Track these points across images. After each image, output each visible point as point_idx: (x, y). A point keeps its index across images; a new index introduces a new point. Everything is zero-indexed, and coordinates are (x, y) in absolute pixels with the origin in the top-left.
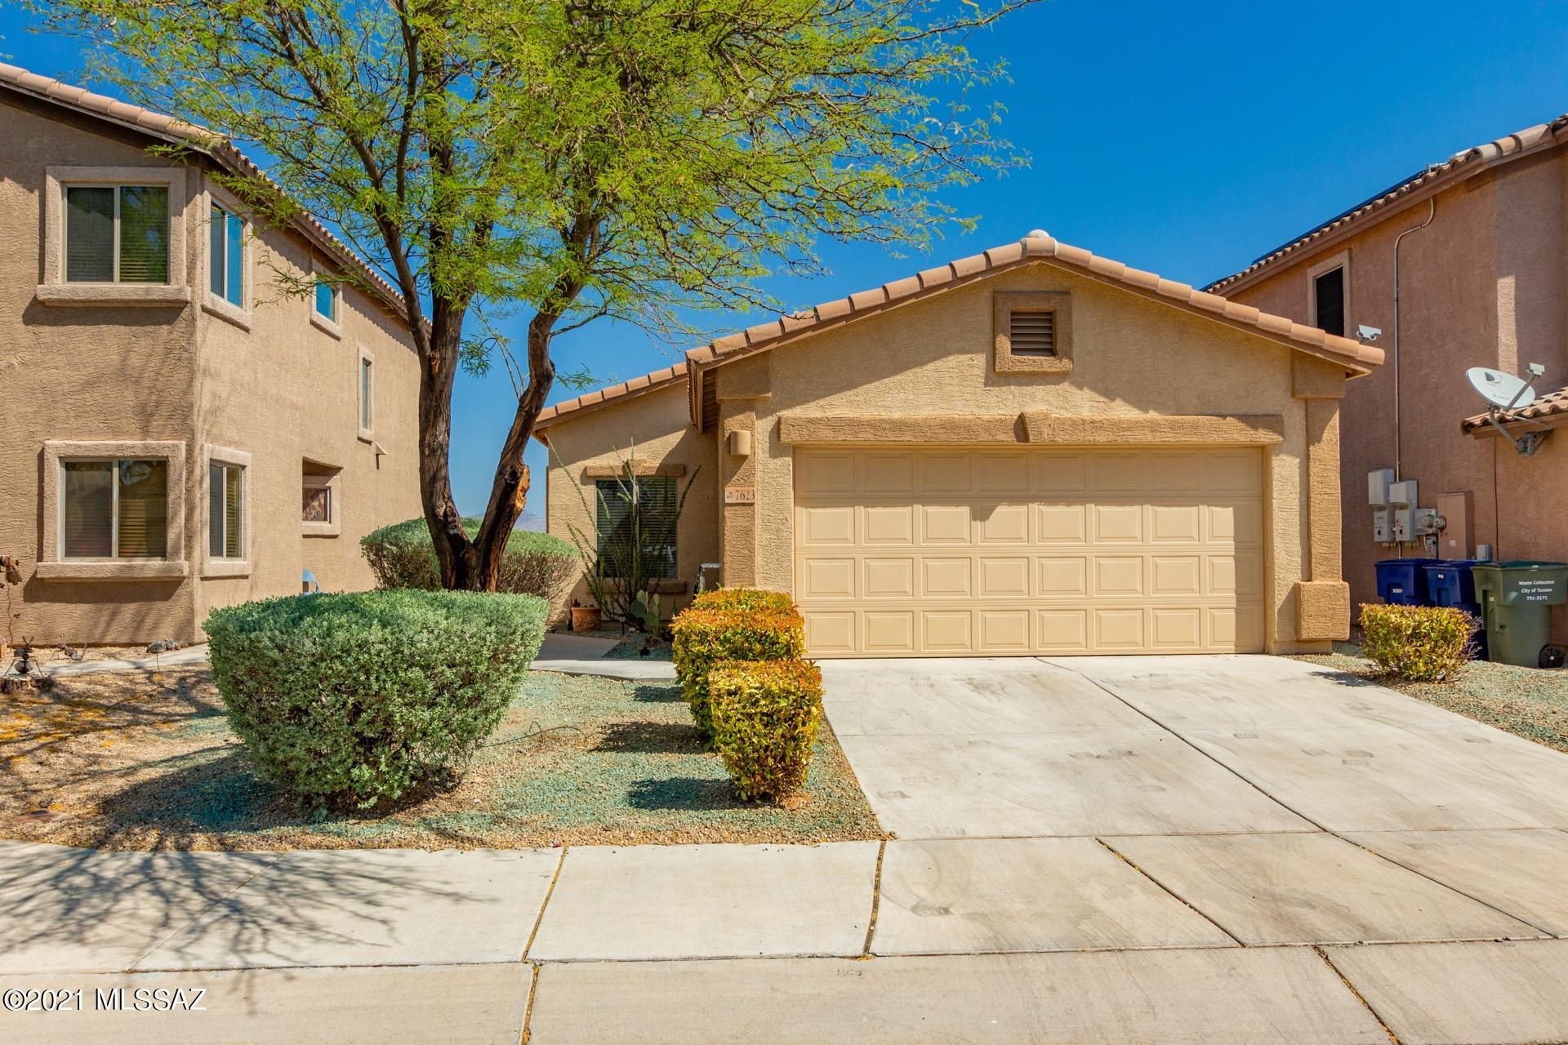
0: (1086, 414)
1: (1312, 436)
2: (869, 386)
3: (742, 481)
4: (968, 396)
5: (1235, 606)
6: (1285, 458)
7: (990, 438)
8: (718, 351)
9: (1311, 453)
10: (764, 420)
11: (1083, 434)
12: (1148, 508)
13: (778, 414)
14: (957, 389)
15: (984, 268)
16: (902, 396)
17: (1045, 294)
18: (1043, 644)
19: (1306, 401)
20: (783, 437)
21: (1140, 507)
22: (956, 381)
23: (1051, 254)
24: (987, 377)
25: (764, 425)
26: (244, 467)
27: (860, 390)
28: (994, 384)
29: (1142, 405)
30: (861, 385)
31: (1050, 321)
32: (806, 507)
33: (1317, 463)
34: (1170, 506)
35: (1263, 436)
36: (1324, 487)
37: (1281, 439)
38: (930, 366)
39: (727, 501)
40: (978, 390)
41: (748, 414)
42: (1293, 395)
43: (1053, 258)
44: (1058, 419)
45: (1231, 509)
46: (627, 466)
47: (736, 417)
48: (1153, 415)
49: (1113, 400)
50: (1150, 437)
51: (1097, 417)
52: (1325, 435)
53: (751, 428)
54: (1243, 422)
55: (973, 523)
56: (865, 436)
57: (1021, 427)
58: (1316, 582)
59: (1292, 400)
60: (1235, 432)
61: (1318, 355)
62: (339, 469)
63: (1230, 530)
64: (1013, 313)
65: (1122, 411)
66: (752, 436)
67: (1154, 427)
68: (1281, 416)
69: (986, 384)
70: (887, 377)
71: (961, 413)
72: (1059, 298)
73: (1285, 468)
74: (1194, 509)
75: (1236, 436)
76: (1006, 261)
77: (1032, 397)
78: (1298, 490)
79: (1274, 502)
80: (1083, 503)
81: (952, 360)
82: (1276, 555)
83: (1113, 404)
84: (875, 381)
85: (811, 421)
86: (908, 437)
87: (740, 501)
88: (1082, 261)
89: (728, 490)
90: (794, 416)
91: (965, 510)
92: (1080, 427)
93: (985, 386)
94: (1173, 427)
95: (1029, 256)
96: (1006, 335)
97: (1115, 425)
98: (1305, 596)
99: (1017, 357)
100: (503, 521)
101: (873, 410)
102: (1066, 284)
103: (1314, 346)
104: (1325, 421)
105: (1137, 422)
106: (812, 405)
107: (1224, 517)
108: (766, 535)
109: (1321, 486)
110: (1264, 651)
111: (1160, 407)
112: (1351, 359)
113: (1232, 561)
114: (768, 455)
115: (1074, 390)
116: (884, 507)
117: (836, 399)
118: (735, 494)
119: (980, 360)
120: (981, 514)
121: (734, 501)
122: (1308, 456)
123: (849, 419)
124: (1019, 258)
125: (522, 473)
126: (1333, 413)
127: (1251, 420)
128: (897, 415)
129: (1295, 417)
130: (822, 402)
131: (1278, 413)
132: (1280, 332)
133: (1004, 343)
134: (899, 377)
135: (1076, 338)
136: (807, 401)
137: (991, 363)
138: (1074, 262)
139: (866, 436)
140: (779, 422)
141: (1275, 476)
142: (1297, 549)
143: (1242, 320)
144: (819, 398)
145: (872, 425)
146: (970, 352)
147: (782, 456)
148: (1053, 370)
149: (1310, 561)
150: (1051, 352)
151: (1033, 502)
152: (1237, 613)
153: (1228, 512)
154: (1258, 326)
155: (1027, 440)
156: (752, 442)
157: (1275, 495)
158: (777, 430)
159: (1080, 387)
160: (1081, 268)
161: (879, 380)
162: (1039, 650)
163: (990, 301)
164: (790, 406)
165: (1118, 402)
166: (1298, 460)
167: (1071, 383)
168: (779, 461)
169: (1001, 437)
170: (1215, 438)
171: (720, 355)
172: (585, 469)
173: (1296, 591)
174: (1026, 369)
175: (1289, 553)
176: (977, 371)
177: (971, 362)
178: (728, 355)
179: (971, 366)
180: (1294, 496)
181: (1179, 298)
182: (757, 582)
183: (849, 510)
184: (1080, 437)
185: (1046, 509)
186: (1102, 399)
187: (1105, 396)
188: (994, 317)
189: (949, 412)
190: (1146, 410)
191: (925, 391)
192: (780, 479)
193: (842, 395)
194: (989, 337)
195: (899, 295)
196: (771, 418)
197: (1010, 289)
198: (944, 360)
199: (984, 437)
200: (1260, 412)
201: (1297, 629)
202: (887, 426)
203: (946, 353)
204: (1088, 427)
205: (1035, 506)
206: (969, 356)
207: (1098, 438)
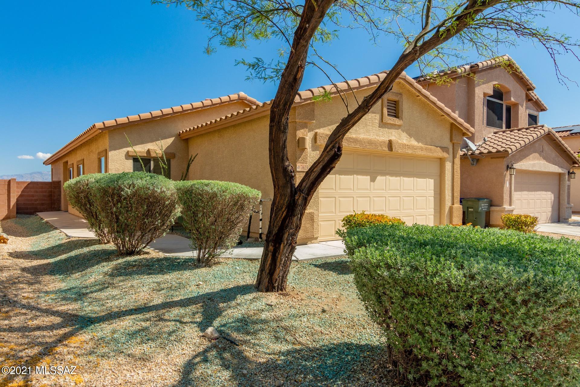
0: (405, 142)
1: (454, 156)
3: (303, 161)
4: (374, 131)
5: (434, 214)
6: (448, 163)
7: (381, 149)
8: (303, 97)
9: (454, 161)
11: (405, 150)
12: (415, 179)
13: (315, 131)
14: (371, 127)
19: (453, 144)
20: (318, 141)
22: (370, 124)
24: (379, 124)
25: (311, 135)
28: (381, 127)
29: (418, 140)
31: (397, 105)
33: (455, 166)
34: (420, 178)
35: (445, 155)
37: (448, 156)
39: (298, 170)
40: (377, 129)
41: (305, 129)
42: (451, 141)
43: (405, 79)
44: (399, 143)
45: (433, 180)
46: (148, 152)
47: (301, 130)
48: (420, 144)
49: (411, 138)
50: (421, 153)
51: (408, 143)
52: (458, 156)
53: (307, 136)
54: (441, 149)
55: (371, 183)
57: (390, 145)
58: (455, 205)
59: (450, 143)
60: (440, 153)
63: (433, 188)
64: (388, 100)
65: (414, 143)
66: (307, 140)
67: (422, 149)
68: (448, 148)
69: (379, 127)
71: (373, 138)
72: (400, 96)
73: (448, 166)
77: (391, 134)
78: (451, 174)
79: (446, 178)
80: (400, 176)
81: (370, 116)
82: (445, 196)
85: (327, 135)
88: (412, 83)
89: (298, 165)
90: (321, 132)
91: (369, 177)
92: (404, 147)
94: (426, 149)
96: (386, 108)
97: (412, 147)
98: (453, 210)
99: (389, 117)
102: (401, 91)
104: (457, 153)
105: (418, 147)
106: (327, 128)
107: (432, 183)
109: (456, 173)
111: (422, 142)
112: (468, 130)
113: (433, 198)
114: (311, 150)
115: (402, 133)
116: (345, 175)
118: (301, 167)
119: (378, 117)
120: (373, 179)
121: (300, 170)
122: (453, 163)
126: (459, 148)
128: (354, 136)
129: (450, 148)
130: (330, 127)
132: (455, 119)
133: (385, 111)
135: (403, 112)
136: (325, 126)
137: (381, 119)
138: (410, 83)
140: (315, 135)
141: (446, 169)
142: (450, 194)
143: (448, 113)
144: (329, 125)
147: (316, 150)
148: (398, 124)
149: (453, 198)
150: (398, 117)
151: (387, 175)
152: (434, 216)
154: (451, 115)
155: (392, 150)
157: (446, 175)
158: (315, 138)
160: (411, 85)
164: (319, 128)
165: (412, 139)
166: (451, 164)
167: (402, 130)
168: (315, 153)
169: (384, 148)
170: (435, 154)
172: (128, 152)
173: (451, 208)
174: (392, 122)
175: (448, 195)
176: (377, 121)
177: (375, 117)
178: (306, 100)
179: (375, 119)
180: (450, 176)
181: (434, 102)
183: (334, 176)
185: (391, 178)
187: (409, 136)
189: (369, 137)
190: (418, 142)
191: (362, 127)
194: (381, 109)
195: (362, 85)
196: (312, 132)
198: (368, 115)
199: (380, 148)
200: (444, 146)
201: (451, 221)
202: (352, 141)
204: (406, 147)
205: (387, 177)
206: (375, 114)
207: (409, 152)
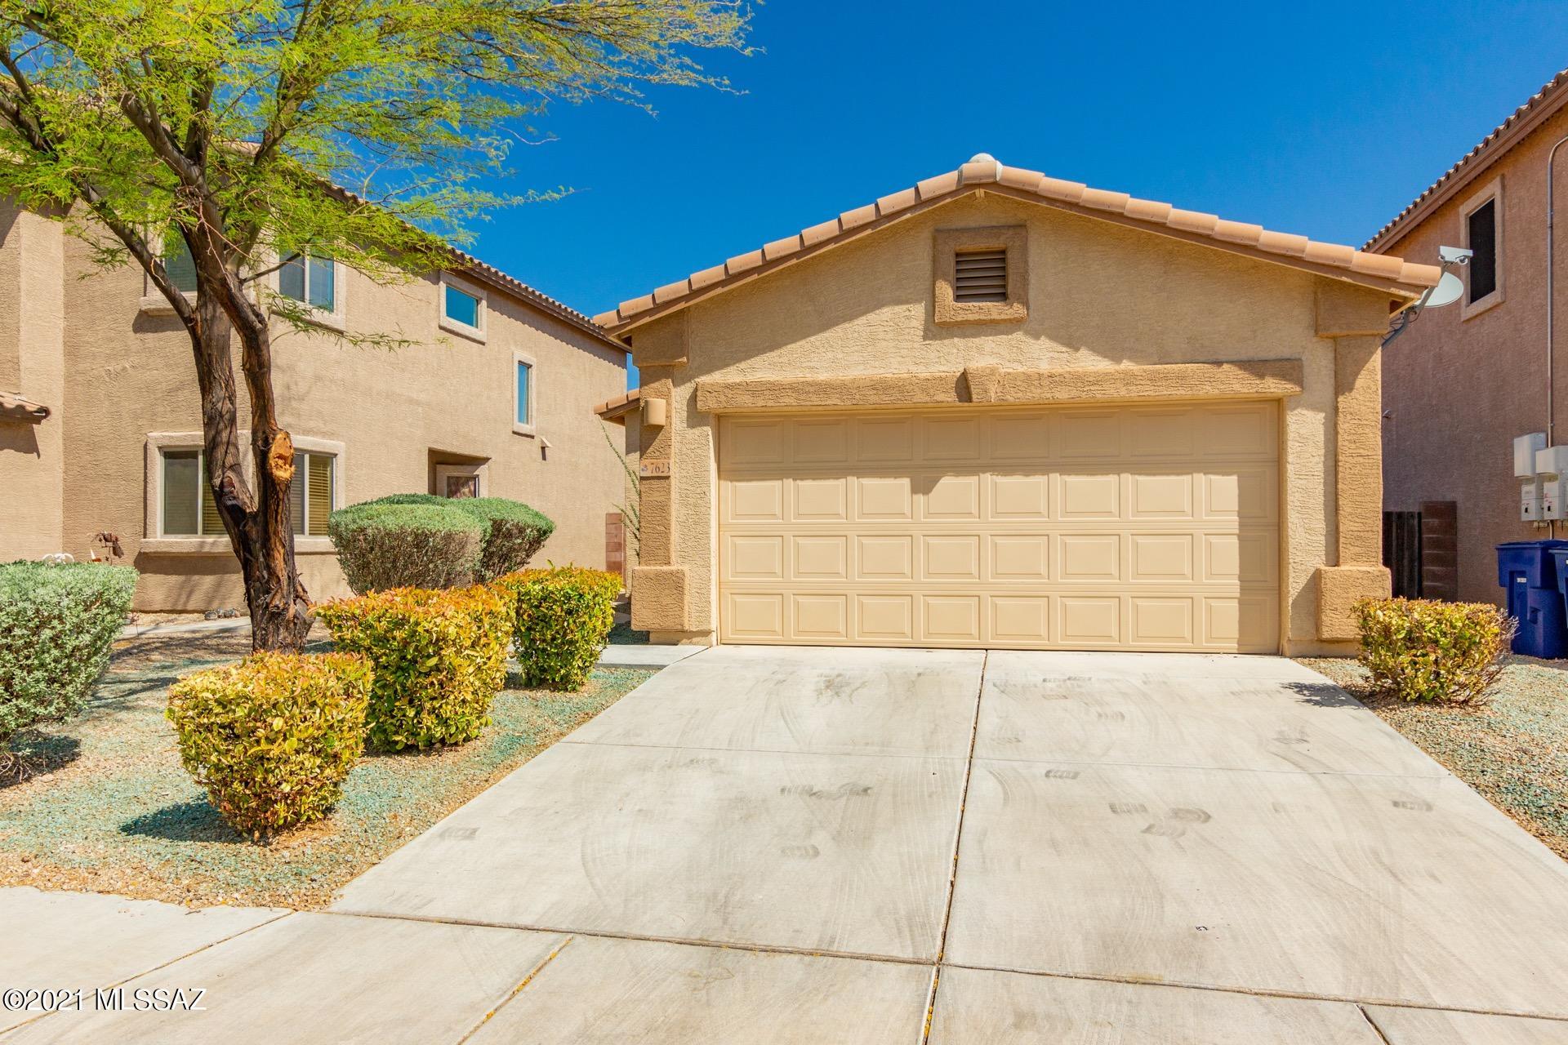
0: (1044, 367)
1: (1342, 384)
2: (793, 345)
3: (658, 453)
4: (904, 352)
5: (1238, 595)
6: (1303, 412)
7: (928, 399)
9: (1341, 406)
10: (683, 387)
11: (1039, 391)
12: (1127, 478)
13: (696, 380)
14: (892, 344)
15: (913, 203)
16: (830, 355)
17: (995, 230)
18: (996, 635)
19: (1334, 338)
20: (699, 404)
21: (1116, 477)
22: (891, 335)
23: (991, 180)
24: (926, 330)
25: (681, 394)
26: (336, 455)
27: (784, 350)
28: (934, 338)
29: (1114, 353)
30: (786, 344)
31: (1003, 260)
32: (731, 481)
33: (1349, 417)
34: (1154, 475)
35: (1273, 386)
36: (1357, 448)
37: (1298, 389)
38: (862, 320)
39: (642, 474)
40: (916, 345)
41: (663, 381)
42: (1316, 332)
43: (995, 185)
44: (1009, 374)
45: (1234, 478)
47: (652, 385)
48: (1126, 365)
49: (1077, 350)
50: (1123, 392)
51: (1058, 369)
52: (1360, 382)
53: (667, 396)
54: (1245, 370)
55: (915, 496)
56: (787, 400)
57: (963, 386)
58: (1343, 568)
59: (1315, 339)
60: (1235, 383)
61: (1344, 279)
62: (486, 460)
63: (1233, 504)
64: (958, 255)
65: (1090, 363)
66: (668, 404)
67: (1128, 379)
68: (1300, 359)
69: (925, 338)
70: (814, 334)
71: (895, 371)
72: (1011, 232)
73: (1305, 425)
74: (1187, 478)
75: (1237, 387)
76: (938, 193)
77: (980, 350)
78: (1322, 452)
79: (1289, 467)
80: (1046, 472)
81: (886, 313)
82: (1290, 533)
83: (1078, 354)
84: (801, 339)
85: (729, 387)
86: (834, 401)
87: (655, 474)
88: (1031, 185)
89: (643, 463)
90: (711, 382)
91: (905, 482)
92: (1036, 383)
93: (924, 339)
94: (1153, 379)
95: (967, 185)
96: (946, 280)
97: (1079, 379)
98: (1327, 584)
99: (960, 305)
100: (269, 491)
101: (797, 372)
102: (1022, 215)
103: (1338, 268)
104: (1360, 364)
105: (1106, 374)
106: (732, 369)
107: (1225, 489)
108: (683, 511)
109: (1353, 446)
110: (1278, 652)
111: (1136, 355)
112: (1391, 282)
113: (1235, 541)
114: (685, 425)
115: (1031, 341)
116: (814, 479)
117: (757, 361)
118: (650, 467)
119: (918, 310)
120: (923, 486)
121: (649, 475)
122: (1336, 409)
123: (769, 383)
124: (954, 188)
125: (274, 439)
126: (1372, 353)
127: (1256, 367)
128: (823, 376)
129: (1319, 361)
130: (743, 365)
131: (1298, 357)
132: (1289, 253)
133: (945, 291)
134: (827, 334)
135: (1033, 279)
136: (727, 365)
137: (931, 314)
138: (1021, 187)
139: (789, 401)
140: (696, 390)
141: (1291, 436)
142: (1320, 524)
143: (1238, 241)
144: (739, 361)
145: (795, 388)
146: (907, 302)
147: (700, 426)
148: (1003, 317)
149: (1337, 541)
150: (1003, 296)
151: (984, 472)
152: (1240, 603)
153: (1231, 482)
154: (1260, 247)
155: (970, 400)
156: (668, 411)
157: (1290, 458)
158: (693, 399)
159: (1037, 337)
160: (1029, 194)
161: (804, 338)
162: (991, 642)
163: (930, 242)
164: (709, 371)
165: (1084, 351)
166: (1323, 415)
167: (1027, 333)
168: (697, 431)
169: (941, 397)
170: (1209, 391)
171: (625, 318)
173: (1317, 577)
174: (971, 317)
175: (1309, 530)
176: (915, 323)
177: (907, 313)
178: (635, 318)
179: (908, 318)
180: (1317, 459)
181: (1154, 219)
182: (673, 559)
183: (777, 484)
184: (1035, 394)
185: (1002, 480)
186: (1064, 349)
187: (1068, 345)
188: (935, 260)
189: (882, 371)
190: (1117, 360)
191: (856, 348)
192: (699, 451)
193: (764, 357)
194: (928, 283)
195: (816, 241)
196: (688, 385)
197: (954, 227)
198: (877, 312)
199: (920, 398)
200: (1272, 355)
201: (1318, 627)
202: (812, 389)
203: (879, 305)
204: (1045, 382)
205: (987, 478)
206: (905, 307)
207: (1057, 395)
